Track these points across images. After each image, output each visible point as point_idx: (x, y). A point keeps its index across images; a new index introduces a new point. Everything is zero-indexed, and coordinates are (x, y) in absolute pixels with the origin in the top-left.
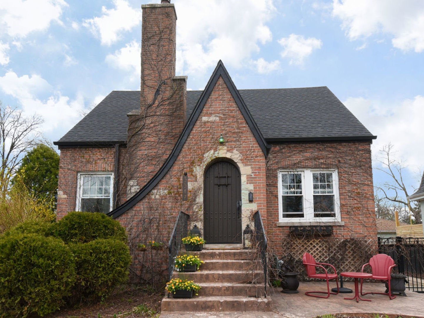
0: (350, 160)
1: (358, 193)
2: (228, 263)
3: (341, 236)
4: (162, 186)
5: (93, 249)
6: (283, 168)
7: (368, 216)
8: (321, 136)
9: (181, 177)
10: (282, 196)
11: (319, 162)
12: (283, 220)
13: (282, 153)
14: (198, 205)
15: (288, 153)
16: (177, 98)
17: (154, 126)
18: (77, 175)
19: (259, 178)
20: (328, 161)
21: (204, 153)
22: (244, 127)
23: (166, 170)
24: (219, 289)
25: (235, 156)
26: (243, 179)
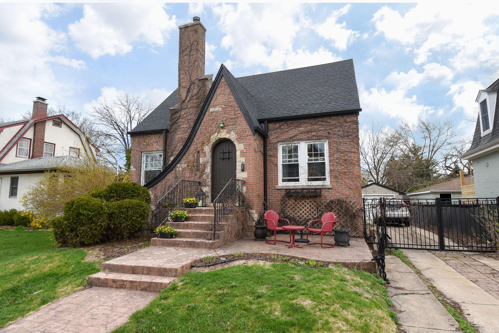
0: (339, 131)
1: (345, 160)
2: (205, 216)
3: (328, 196)
4: (183, 161)
5: (118, 206)
6: (282, 142)
7: (353, 180)
8: (314, 113)
9: (196, 154)
10: (282, 164)
11: (311, 135)
12: (281, 184)
13: (281, 129)
14: (206, 174)
15: (286, 129)
16: (202, 94)
17: (186, 116)
18: (142, 154)
19: (249, 152)
20: (319, 134)
21: (211, 136)
22: (239, 113)
23: (185, 150)
24: (189, 233)
25: (232, 136)
26: (238, 153)
